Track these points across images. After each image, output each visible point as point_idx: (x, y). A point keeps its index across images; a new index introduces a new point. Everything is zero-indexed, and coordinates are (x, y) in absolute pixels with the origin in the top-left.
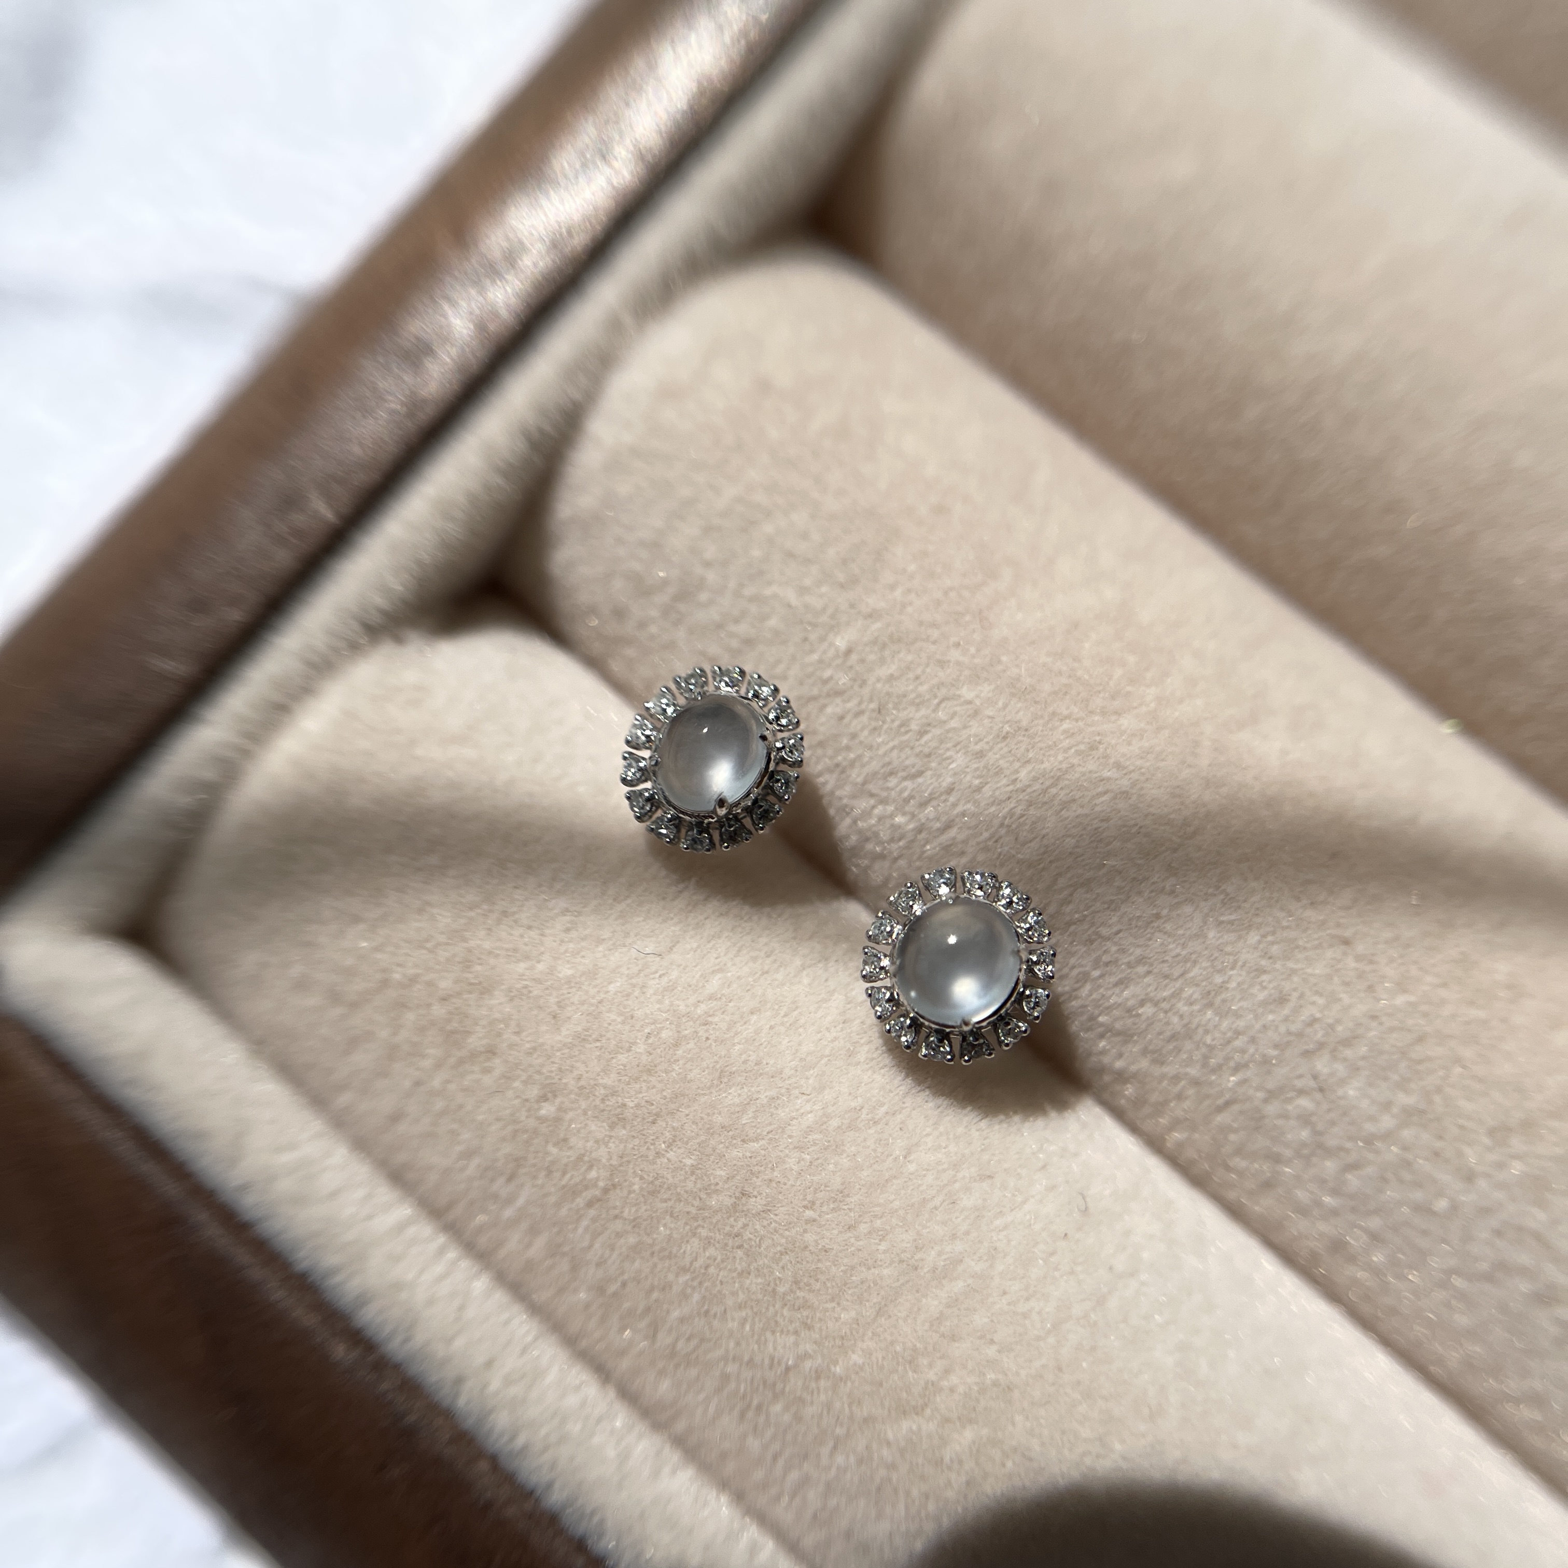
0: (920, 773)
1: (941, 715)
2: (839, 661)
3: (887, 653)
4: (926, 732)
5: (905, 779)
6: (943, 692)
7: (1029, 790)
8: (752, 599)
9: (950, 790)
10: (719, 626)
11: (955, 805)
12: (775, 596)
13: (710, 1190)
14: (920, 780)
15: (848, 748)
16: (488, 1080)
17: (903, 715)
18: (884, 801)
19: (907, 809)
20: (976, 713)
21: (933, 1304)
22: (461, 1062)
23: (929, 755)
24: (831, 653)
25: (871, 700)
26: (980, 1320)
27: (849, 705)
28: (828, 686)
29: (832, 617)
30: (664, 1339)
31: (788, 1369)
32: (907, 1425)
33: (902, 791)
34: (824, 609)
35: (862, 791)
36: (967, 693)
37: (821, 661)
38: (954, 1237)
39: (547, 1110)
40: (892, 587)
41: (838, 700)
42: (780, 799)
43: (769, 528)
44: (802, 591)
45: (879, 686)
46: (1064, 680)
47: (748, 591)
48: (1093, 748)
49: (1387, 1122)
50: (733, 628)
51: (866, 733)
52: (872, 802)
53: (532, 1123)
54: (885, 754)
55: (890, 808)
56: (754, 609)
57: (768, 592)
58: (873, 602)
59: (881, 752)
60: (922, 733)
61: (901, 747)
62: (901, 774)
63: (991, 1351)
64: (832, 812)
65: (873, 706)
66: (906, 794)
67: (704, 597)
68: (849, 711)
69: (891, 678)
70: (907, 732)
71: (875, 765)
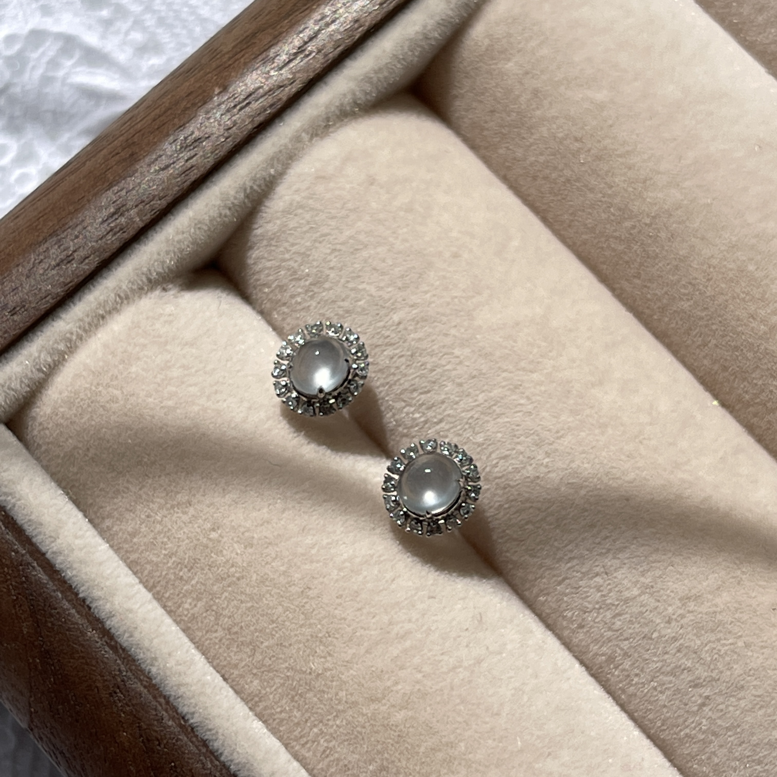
0: (429, 392)
1: (443, 362)
2: (394, 327)
3: (419, 326)
4: (435, 370)
5: (421, 393)
6: (444, 350)
7: (482, 406)
8: (352, 290)
9: (443, 402)
10: (334, 302)
11: (445, 410)
12: (364, 289)
13: (291, 584)
14: (429, 395)
15: (394, 374)
16: (185, 518)
17: (423, 360)
18: (410, 405)
19: (420, 410)
20: (461, 363)
21: (395, 651)
22: (173, 507)
23: (434, 382)
24: (390, 323)
25: (408, 350)
26: (417, 660)
27: (397, 351)
28: (387, 340)
29: (393, 304)
30: (259, 657)
31: (318, 675)
32: (373, 706)
33: (418, 401)
34: (389, 300)
35: (398, 398)
36: (457, 352)
37: (384, 327)
38: (410, 621)
39: (213, 535)
40: (426, 292)
41: (391, 348)
42: (353, 394)
43: (365, 254)
44: (380, 288)
45: (413, 343)
46: (507, 351)
47: (350, 285)
48: (516, 387)
49: (635, 592)
50: (341, 304)
51: (403, 367)
52: (403, 404)
53: (205, 541)
54: (412, 379)
55: (412, 409)
56: (353, 295)
57: (360, 287)
58: (414, 299)
59: (410, 378)
60: (432, 370)
61: (420, 377)
62: (420, 391)
63: (419, 676)
64: (383, 408)
65: (409, 353)
66: (420, 402)
67: (327, 285)
68: (397, 354)
69: (420, 340)
70: (424, 369)
71: (407, 385)
